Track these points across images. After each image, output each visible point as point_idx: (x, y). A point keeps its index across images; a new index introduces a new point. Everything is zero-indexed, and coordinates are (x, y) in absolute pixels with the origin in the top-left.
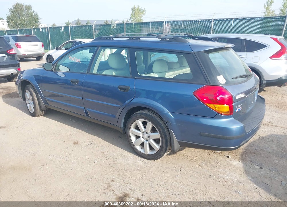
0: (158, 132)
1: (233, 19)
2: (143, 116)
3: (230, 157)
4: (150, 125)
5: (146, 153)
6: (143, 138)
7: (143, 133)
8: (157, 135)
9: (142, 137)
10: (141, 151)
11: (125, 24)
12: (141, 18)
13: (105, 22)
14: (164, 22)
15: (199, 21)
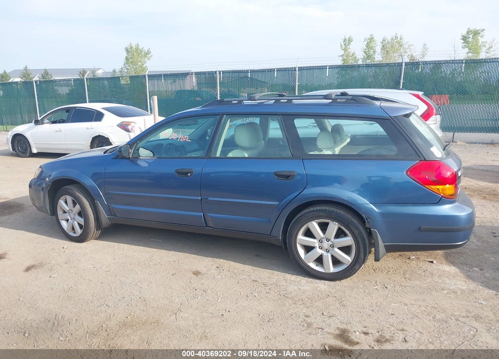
0: (348, 236)
1: (328, 67)
2: (321, 214)
3: (434, 262)
4: (333, 227)
5: (327, 271)
6: (321, 248)
7: (321, 241)
8: (348, 240)
9: (318, 247)
10: (318, 269)
11: (147, 76)
12: (143, 65)
13: (80, 72)
14: (218, 73)
15: (276, 70)
